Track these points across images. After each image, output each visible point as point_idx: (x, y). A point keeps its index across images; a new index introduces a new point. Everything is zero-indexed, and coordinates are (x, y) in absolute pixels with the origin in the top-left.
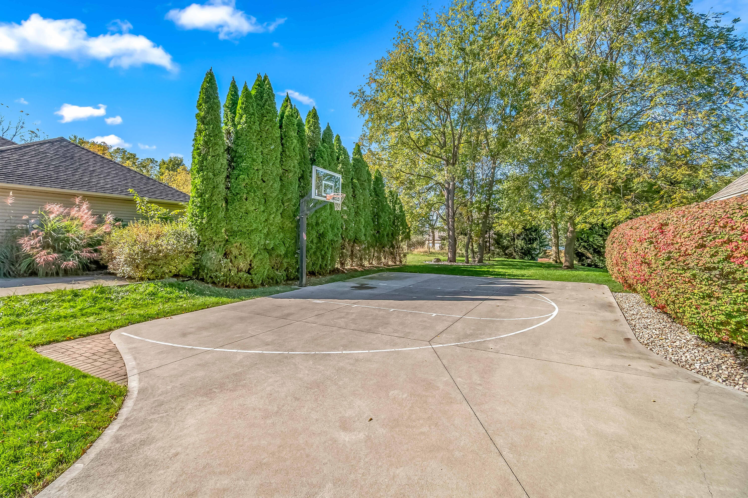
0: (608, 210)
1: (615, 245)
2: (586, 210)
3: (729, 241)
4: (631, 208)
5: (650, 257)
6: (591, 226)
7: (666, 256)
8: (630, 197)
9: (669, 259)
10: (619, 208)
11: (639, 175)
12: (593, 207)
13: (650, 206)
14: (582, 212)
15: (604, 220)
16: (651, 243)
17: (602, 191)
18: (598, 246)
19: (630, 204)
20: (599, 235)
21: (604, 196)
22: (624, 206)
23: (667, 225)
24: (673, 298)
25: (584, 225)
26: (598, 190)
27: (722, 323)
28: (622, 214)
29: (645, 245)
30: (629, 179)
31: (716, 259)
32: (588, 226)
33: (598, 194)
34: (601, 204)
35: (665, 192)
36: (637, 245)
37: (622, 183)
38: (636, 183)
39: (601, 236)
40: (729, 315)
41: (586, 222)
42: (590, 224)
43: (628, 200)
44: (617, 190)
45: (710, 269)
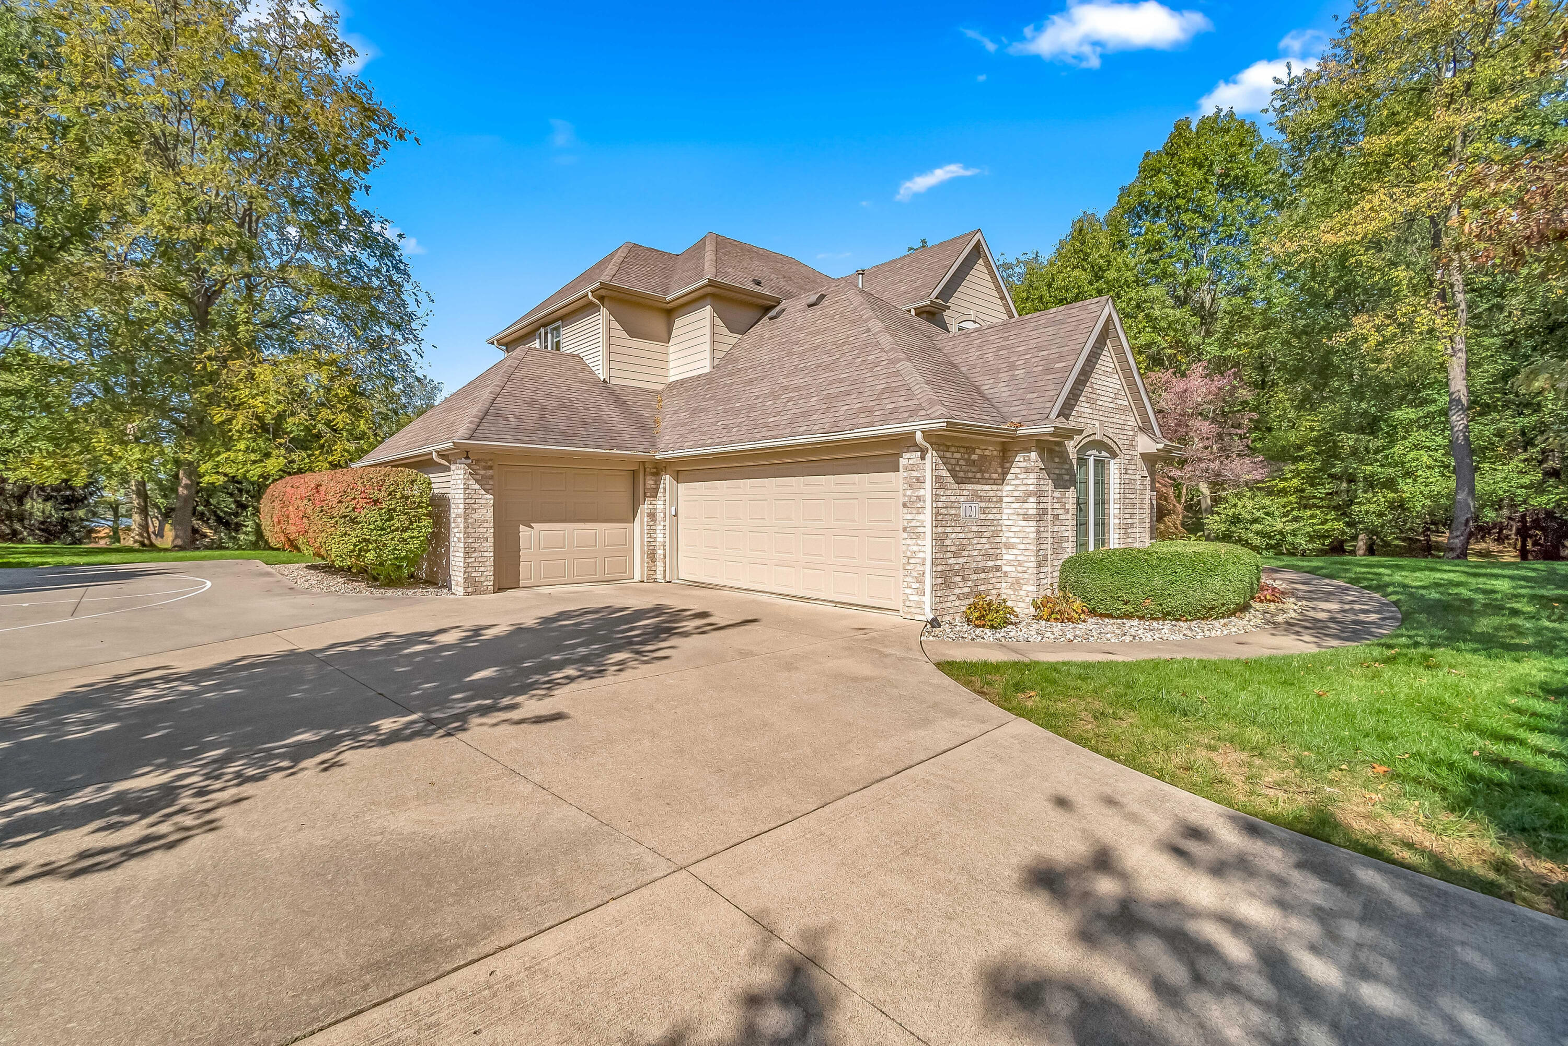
0: (253, 457)
1: (275, 504)
2: (218, 453)
3: (354, 499)
4: (285, 458)
5: (309, 511)
6: (226, 479)
7: (320, 509)
8: (282, 441)
9: (322, 511)
10: (267, 455)
11: (293, 414)
12: (229, 450)
13: (309, 456)
14: (211, 456)
15: (248, 471)
16: (310, 500)
17: (243, 428)
18: (225, 512)
19: (283, 451)
20: (228, 493)
21: (246, 435)
22: (275, 452)
23: (321, 485)
24: (325, 540)
25: (215, 477)
26: (237, 425)
27: (351, 552)
28: (273, 465)
29: (305, 502)
30: (280, 417)
31: (348, 510)
32: (222, 479)
33: (238, 431)
34: (242, 445)
35: (326, 441)
36: (299, 502)
37: (272, 419)
38: (290, 424)
39: (231, 495)
40: (355, 546)
41: (218, 473)
42: (226, 475)
43: (281, 444)
44: (264, 428)
45: (345, 517)
